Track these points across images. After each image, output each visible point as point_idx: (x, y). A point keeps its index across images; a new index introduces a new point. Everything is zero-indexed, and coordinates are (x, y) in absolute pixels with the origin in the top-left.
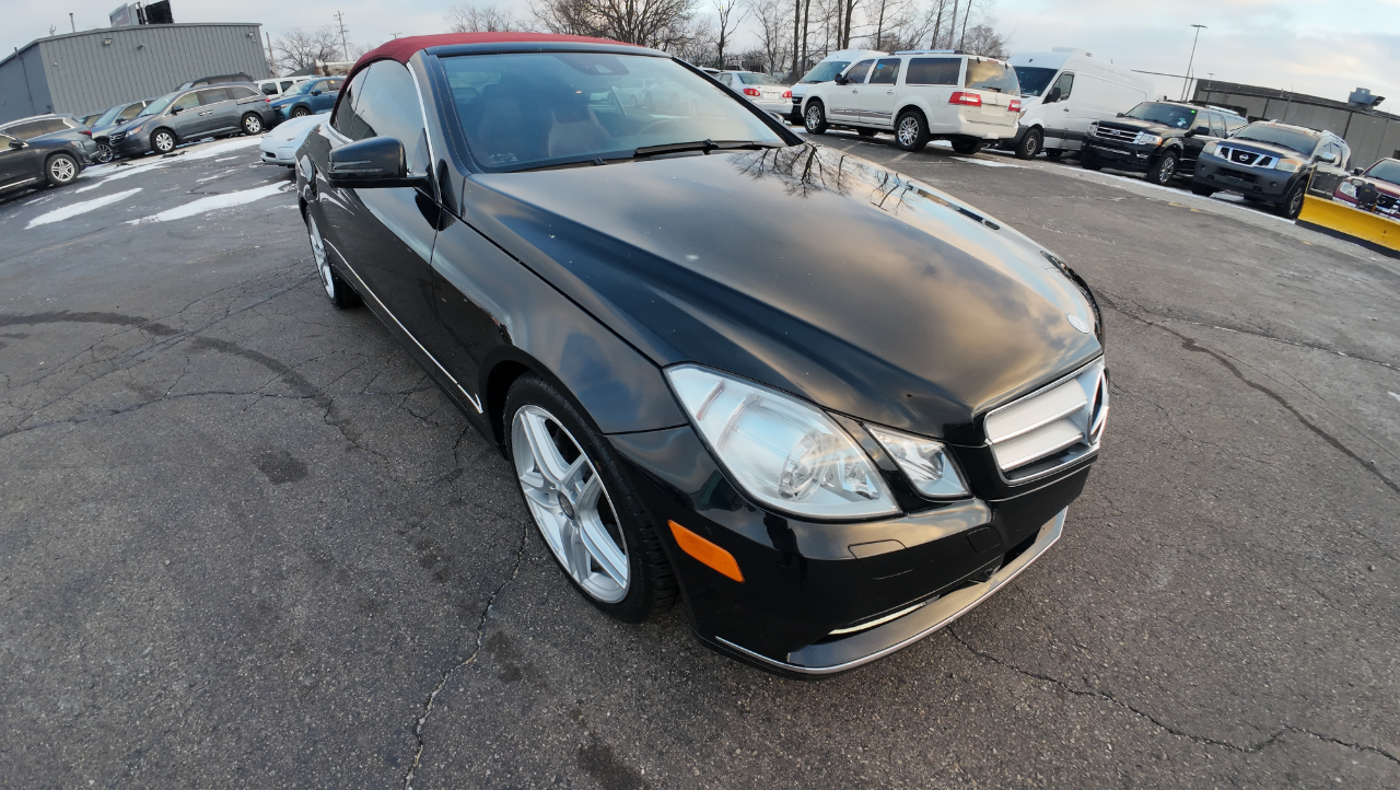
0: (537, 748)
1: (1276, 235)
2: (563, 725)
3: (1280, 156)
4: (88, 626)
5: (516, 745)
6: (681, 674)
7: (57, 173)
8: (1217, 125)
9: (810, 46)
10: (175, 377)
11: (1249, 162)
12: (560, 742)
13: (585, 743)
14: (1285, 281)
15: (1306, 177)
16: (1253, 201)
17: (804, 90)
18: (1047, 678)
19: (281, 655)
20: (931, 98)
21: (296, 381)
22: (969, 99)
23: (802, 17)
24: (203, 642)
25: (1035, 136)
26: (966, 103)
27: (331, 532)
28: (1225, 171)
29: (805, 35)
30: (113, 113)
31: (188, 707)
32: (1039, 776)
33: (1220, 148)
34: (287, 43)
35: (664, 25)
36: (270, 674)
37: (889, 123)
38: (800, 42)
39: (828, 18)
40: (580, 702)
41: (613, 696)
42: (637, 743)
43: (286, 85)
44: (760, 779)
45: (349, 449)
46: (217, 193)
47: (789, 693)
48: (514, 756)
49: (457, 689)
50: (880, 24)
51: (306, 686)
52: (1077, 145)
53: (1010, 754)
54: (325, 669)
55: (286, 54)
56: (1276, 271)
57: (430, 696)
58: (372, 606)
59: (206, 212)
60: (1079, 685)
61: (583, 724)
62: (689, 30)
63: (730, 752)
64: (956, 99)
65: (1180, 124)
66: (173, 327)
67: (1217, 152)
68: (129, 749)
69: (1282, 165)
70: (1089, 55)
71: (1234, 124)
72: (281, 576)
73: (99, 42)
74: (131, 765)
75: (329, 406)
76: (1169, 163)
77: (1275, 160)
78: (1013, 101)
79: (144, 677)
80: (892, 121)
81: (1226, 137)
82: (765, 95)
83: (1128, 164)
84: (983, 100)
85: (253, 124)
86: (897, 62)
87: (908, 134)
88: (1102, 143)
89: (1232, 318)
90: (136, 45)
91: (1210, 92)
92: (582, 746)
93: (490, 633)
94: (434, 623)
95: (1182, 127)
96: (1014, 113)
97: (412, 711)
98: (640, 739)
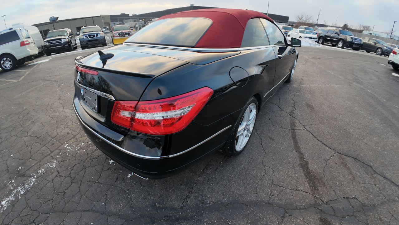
11: (94, 37)
20: (10, 48)
33: (84, 36)
65: (65, 34)
69: (100, 35)
78: (33, 40)
83: (64, 49)
84: (30, 42)
87: (7, 64)
88: (53, 46)
96: (35, 44)
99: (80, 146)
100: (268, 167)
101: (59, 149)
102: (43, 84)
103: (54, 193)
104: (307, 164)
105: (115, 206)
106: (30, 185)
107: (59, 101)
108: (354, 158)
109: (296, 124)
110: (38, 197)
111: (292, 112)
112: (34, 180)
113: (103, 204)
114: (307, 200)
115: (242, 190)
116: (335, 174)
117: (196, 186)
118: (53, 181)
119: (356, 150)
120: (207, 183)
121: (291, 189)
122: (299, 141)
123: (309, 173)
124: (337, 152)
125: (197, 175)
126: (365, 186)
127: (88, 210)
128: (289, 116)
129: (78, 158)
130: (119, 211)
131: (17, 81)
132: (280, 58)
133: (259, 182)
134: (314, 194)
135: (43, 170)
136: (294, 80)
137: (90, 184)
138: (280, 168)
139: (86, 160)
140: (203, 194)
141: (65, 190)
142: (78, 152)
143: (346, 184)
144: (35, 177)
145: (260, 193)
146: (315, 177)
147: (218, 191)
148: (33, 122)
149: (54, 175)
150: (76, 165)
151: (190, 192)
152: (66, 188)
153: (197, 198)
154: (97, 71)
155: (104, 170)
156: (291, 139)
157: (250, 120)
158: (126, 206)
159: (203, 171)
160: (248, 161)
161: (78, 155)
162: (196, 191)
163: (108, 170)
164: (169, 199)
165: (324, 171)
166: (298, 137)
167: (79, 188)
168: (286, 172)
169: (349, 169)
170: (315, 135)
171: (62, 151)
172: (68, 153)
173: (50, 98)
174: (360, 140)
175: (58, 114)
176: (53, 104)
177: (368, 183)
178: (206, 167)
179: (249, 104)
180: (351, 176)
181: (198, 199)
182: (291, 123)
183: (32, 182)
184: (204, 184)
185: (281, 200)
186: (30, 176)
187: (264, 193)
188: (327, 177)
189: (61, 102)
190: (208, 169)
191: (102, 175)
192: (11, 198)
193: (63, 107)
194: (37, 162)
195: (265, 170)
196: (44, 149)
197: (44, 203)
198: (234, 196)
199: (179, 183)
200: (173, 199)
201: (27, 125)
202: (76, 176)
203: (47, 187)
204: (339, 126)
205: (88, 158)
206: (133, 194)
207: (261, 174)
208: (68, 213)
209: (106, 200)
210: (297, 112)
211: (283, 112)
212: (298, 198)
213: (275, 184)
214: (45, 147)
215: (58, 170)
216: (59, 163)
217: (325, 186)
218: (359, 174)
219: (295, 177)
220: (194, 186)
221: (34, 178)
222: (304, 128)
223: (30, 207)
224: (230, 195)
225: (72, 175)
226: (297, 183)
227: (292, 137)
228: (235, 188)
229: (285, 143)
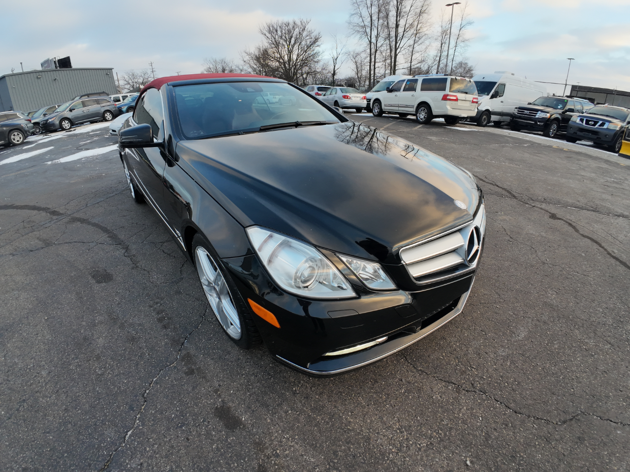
0: (197, 406)
1: (607, 162)
2: (210, 396)
3: (610, 122)
4: (9, 345)
5: (187, 404)
6: (269, 374)
7: (14, 139)
8: (578, 107)
9: (377, 74)
10: (60, 235)
11: (594, 125)
12: (207, 403)
13: (219, 405)
14: (608, 184)
15: (623, 132)
16: (598, 145)
17: (372, 95)
18: (452, 383)
19: (90, 360)
20: (432, 97)
21: (113, 237)
22: (452, 98)
23: (373, 60)
24: (57, 353)
25: (486, 115)
26: (450, 100)
27: (120, 305)
28: (582, 130)
29: (375, 68)
30: (42, 111)
31: (47, 381)
32: (440, 432)
33: (579, 118)
34: (126, 77)
35: (306, 66)
36: (84, 368)
37: (413, 110)
38: (372, 72)
39: (385, 60)
40: (219, 385)
41: (235, 383)
42: (243, 406)
43: (124, 98)
44: (298, 426)
45: (133, 268)
46: (88, 149)
47: (319, 385)
48: (186, 409)
49: (165, 378)
50: (411, 62)
51: (98, 374)
52: (508, 119)
53: (427, 420)
54: (108, 367)
55: (126, 82)
56: (605, 179)
57: (153, 380)
58: (133, 339)
59: (82, 158)
60: (469, 387)
61: (219, 396)
62: (318, 67)
63: (286, 412)
64: (445, 98)
65: (559, 107)
66: (61, 212)
67: (578, 121)
68: (20, 399)
69: (611, 126)
70: (513, 74)
71: (588, 107)
72: (95, 325)
73: (35, 76)
74: (20, 406)
75: (127, 248)
76: (554, 127)
77: (607, 124)
78: (474, 98)
79: (30, 368)
80: (414, 109)
81: (583, 113)
82: (353, 98)
83: (534, 128)
84: (459, 98)
85: (108, 116)
86: (417, 80)
87: (422, 116)
88: (520, 118)
89: (578, 203)
90: (53, 79)
91: (578, 91)
92: (217, 406)
93: (184, 352)
94: (159, 347)
95: (560, 109)
96: (475, 104)
97: (143, 387)
98: (245, 404)
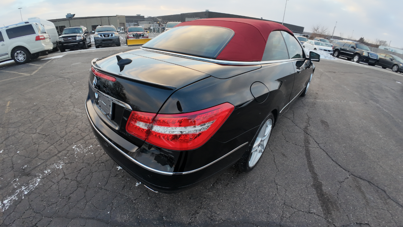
11: (108, 36)
20: (25, 41)
22: (42, 38)
37: (8, 56)
65: (81, 32)
67: (99, 36)
69: (114, 35)
83: (79, 46)
84: (45, 37)
86: (1, 32)
99: (88, 149)
100: (280, 186)
101: (67, 149)
102: (55, 80)
103: (58, 197)
104: (321, 185)
105: (121, 216)
106: (34, 186)
107: (70, 99)
108: (369, 182)
109: (310, 141)
110: (42, 199)
111: (306, 128)
112: (39, 180)
113: (109, 213)
114: (319, 224)
115: (253, 209)
116: (349, 198)
117: (205, 201)
118: (58, 183)
119: (371, 173)
120: (217, 199)
121: (303, 212)
122: (313, 160)
123: (323, 195)
124: (352, 174)
125: (207, 189)
126: (378, 211)
127: (93, 218)
128: (303, 132)
129: (86, 161)
130: (125, 222)
131: (29, 75)
132: (298, 72)
133: (271, 201)
134: (327, 218)
135: (49, 170)
136: (308, 94)
137: (96, 190)
138: (293, 188)
139: (93, 164)
140: (213, 211)
141: (70, 194)
142: (86, 155)
143: (359, 209)
144: (41, 177)
145: (272, 214)
146: (328, 200)
147: (227, 208)
148: (43, 119)
149: (60, 177)
150: (83, 168)
151: (199, 207)
152: (72, 192)
153: (205, 214)
154: (115, 78)
155: (112, 177)
156: (305, 157)
157: (265, 136)
158: (132, 217)
159: (213, 185)
160: (260, 177)
161: (85, 158)
162: (205, 207)
163: (116, 176)
164: (177, 213)
165: (338, 194)
166: (312, 156)
167: (85, 193)
168: (299, 192)
169: (363, 193)
170: (330, 154)
171: (69, 152)
172: (76, 155)
173: (61, 96)
174: (375, 162)
175: (67, 112)
176: (64, 102)
177: (382, 209)
178: (216, 181)
179: (267, 120)
180: (364, 200)
181: (207, 215)
182: (305, 140)
183: (37, 182)
184: (214, 200)
185: (292, 222)
186: (36, 176)
187: (275, 214)
188: (341, 201)
189: (72, 100)
190: (219, 184)
191: (108, 181)
192: (14, 197)
193: (73, 106)
194: (43, 161)
195: (277, 189)
196: (51, 148)
197: (48, 206)
198: (244, 215)
199: (188, 197)
200: (181, 214)
201: (37, 121)
202: (82, 180)
203: (52, 189)
204: (354, 146)
205: (95, 162)
206: (140, 205)
207: (273, 192)
208: (72, 219)
209: (112, 208)
210: (311, 128)
211: (297, 127)
212: (311, 222)
213: (287, 205)
214: (52, 146)
215: (65, 172)
216: (66, 165)
217: (338, 210)
218: (372, 199)
219: (308, 198)
220: (203, 201)
221: (39, 178)
222: (318, 147)
223: (33, 209)
224: (240, 213)
225: (79, 179)
226: (310, 205)
227: (306, 155)
228: (246, 207)
229: (299, 162)
